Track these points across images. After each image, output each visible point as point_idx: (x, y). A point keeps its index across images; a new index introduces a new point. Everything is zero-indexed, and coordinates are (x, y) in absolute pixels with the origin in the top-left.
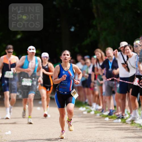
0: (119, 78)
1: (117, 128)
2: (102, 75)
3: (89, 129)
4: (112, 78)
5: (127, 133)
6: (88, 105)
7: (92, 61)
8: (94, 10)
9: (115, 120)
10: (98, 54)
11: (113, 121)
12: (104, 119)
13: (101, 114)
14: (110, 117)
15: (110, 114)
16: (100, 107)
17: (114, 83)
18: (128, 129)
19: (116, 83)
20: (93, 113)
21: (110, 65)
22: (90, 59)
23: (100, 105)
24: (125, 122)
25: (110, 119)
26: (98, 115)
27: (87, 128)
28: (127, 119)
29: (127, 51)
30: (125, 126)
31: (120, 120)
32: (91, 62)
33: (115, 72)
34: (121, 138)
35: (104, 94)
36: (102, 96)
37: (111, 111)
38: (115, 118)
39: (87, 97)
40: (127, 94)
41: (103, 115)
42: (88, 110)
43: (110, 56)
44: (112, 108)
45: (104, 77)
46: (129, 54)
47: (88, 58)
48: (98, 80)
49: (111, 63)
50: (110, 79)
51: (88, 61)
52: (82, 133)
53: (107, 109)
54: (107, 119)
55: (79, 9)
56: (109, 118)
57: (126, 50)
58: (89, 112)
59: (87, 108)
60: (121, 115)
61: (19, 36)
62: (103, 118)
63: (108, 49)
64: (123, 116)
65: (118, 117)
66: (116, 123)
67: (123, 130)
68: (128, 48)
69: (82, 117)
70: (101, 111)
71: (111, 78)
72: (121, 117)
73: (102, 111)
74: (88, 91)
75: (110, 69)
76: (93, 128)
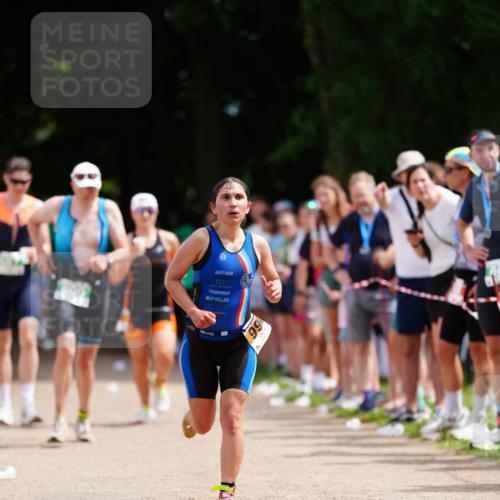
0: (396, 281)
1: (388, 455)
2: (336, 270)
3: (292, 459)
4: (372, 280)
5: (425, 473)
6: (290, 375)
7: (303, 219)
8: (309, 42)
9: (381, 426)
10: (326, 194)
11: (375, 429)
12: (344, 423)
13: (332, 405)
14: (367, 416)
15: (365, 407)
16: (331, 383)
17: (378, 296)
18: (428, 458)
19: (387, 296)
20: (303, 402)
21: (365, 234)
22: (295, 211)
23: (328, 374)
24: (416, 435)
25: (366, 426)
26: (323, 409)
27: (286, 456)
28: (424, 423)
29: (421, 184)
30: (416, 448)
31: (400, 428)
32: (298, 223)
33: (382, 257)
34: (406, 491)
35: (342, 335)
36: (337, 344)
37: (370, 396)
38: (383, 422)
39: (285, 346)
40: (423, 337)
41: (340, 408)
42: (288, 392)
43: (365, 204)
44: (372, 385)
45: (343, 277)
46: (426, 197)
47: (286, 210)
48: (324, 286)
49: (367, 226)
50: (365, 283)
51: (288, 219)
52: (267, 473)
53: (354, 388)
54: (354, 423)
55: (253, 37)
56: (363, 421)
57: (416, 182)
58: (291, 399)
59: (283, 387)
60: (404, 410)
61: (43, 134)
62: (341, 420)
63: (357, 180)
64: (409, 411)
65: (393, 416)
66: (386, 437)
67: (410, 462)
68: (422, 173)
69: (266, 417)
70: (333, 395)
71: (367, 278)
72: (405, 417)
73: (338, 397)
74: (287, 325)
75: (365, 249)
76: (305, 456)
